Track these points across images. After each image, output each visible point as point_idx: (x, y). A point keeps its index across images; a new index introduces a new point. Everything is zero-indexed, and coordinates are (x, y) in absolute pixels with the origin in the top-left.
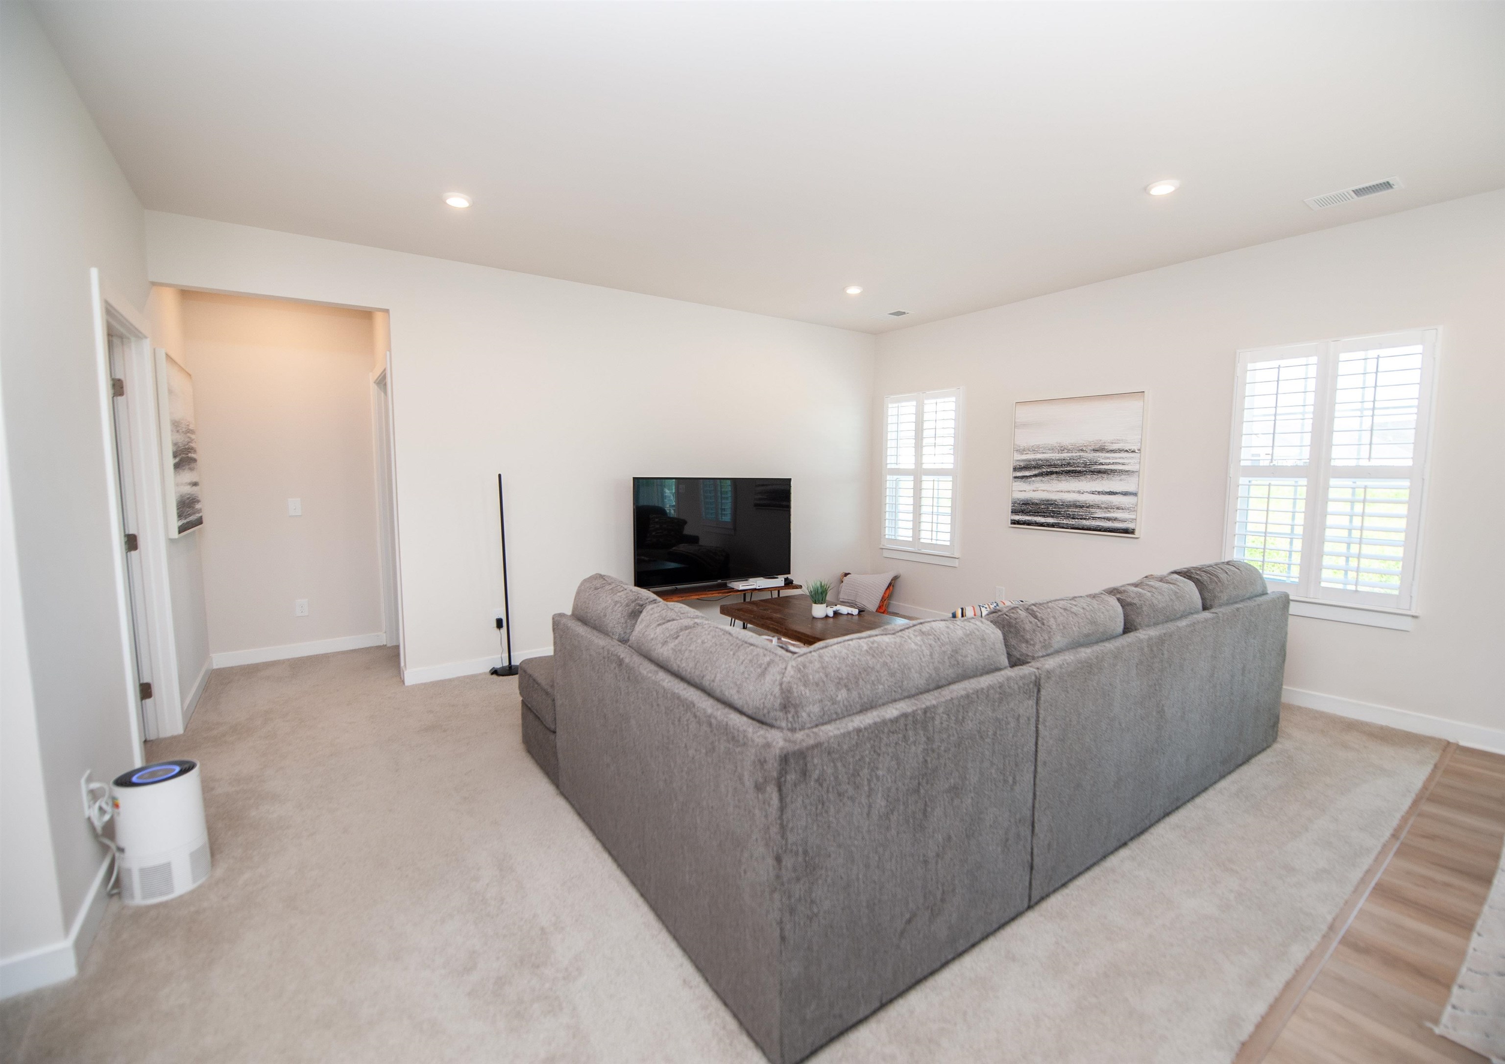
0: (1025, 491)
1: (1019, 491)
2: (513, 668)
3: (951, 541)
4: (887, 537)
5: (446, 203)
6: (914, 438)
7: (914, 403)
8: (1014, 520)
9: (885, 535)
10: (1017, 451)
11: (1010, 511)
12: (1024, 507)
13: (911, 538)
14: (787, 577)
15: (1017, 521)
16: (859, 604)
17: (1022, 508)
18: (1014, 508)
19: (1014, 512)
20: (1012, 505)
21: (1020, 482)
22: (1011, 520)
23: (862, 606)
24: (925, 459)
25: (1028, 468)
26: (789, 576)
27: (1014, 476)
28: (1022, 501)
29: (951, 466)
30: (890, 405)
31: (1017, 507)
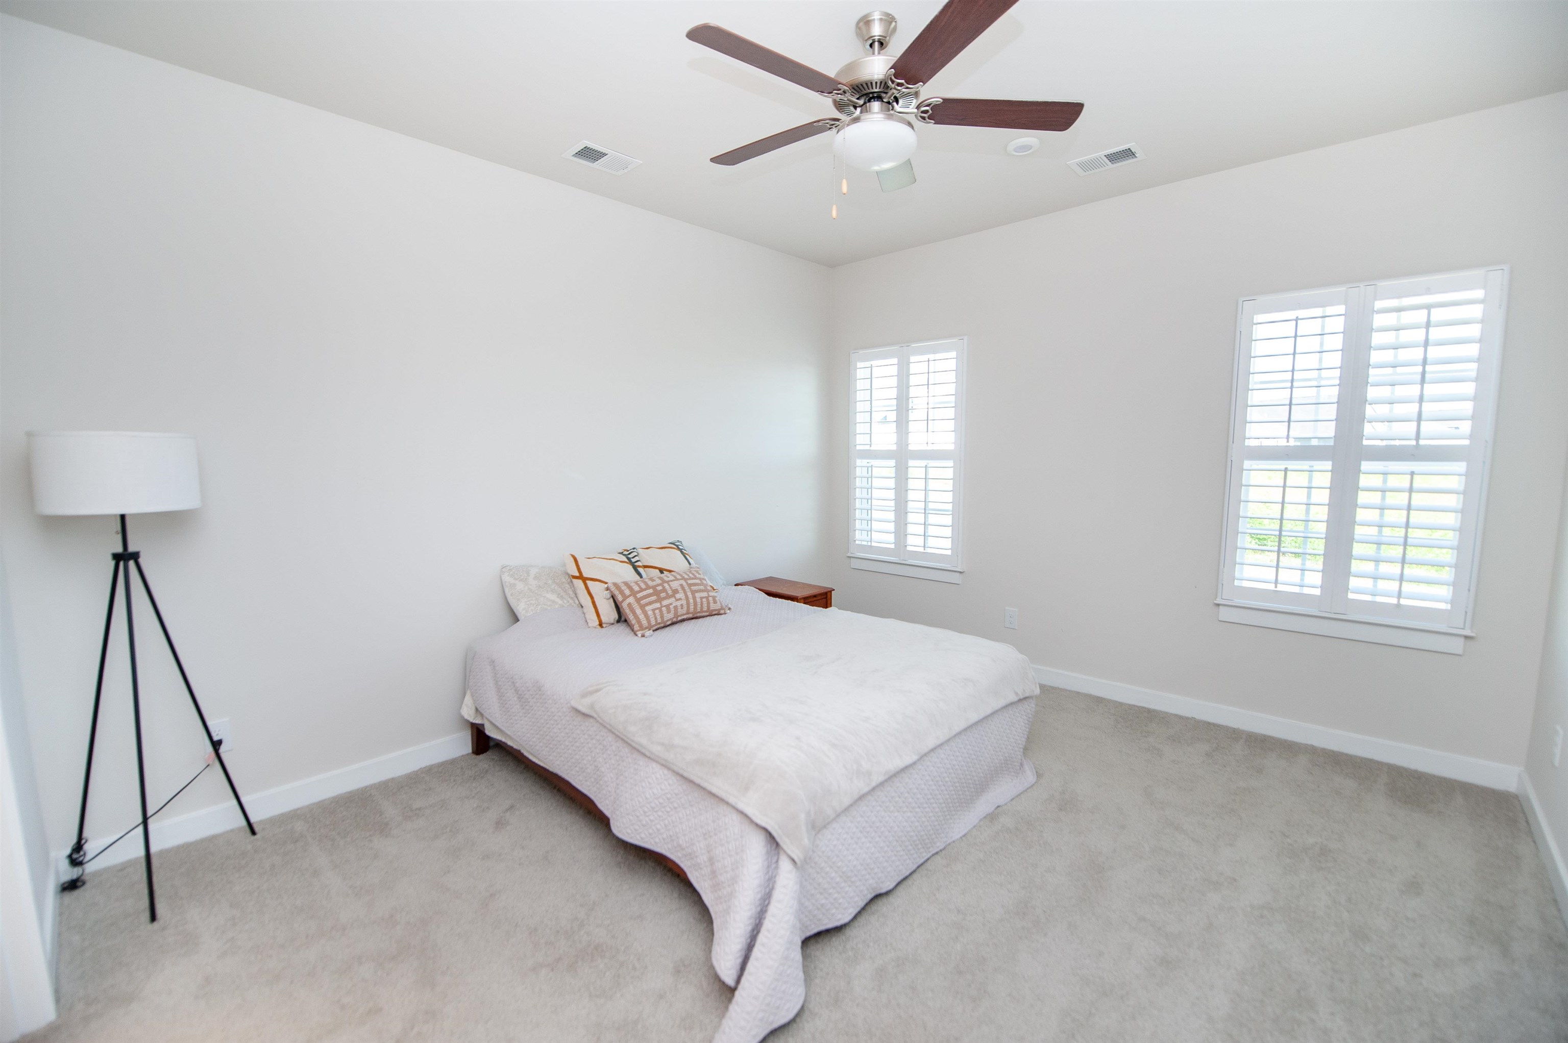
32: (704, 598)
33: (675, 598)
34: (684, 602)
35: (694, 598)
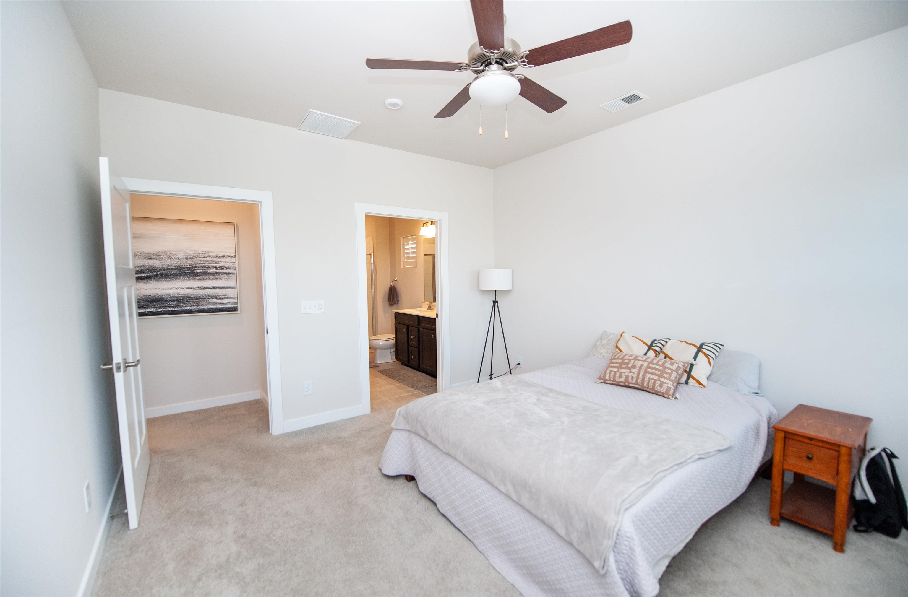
32: (653, 379)
33: (630, 370)
34: (635, 376)
35: (644, 376)
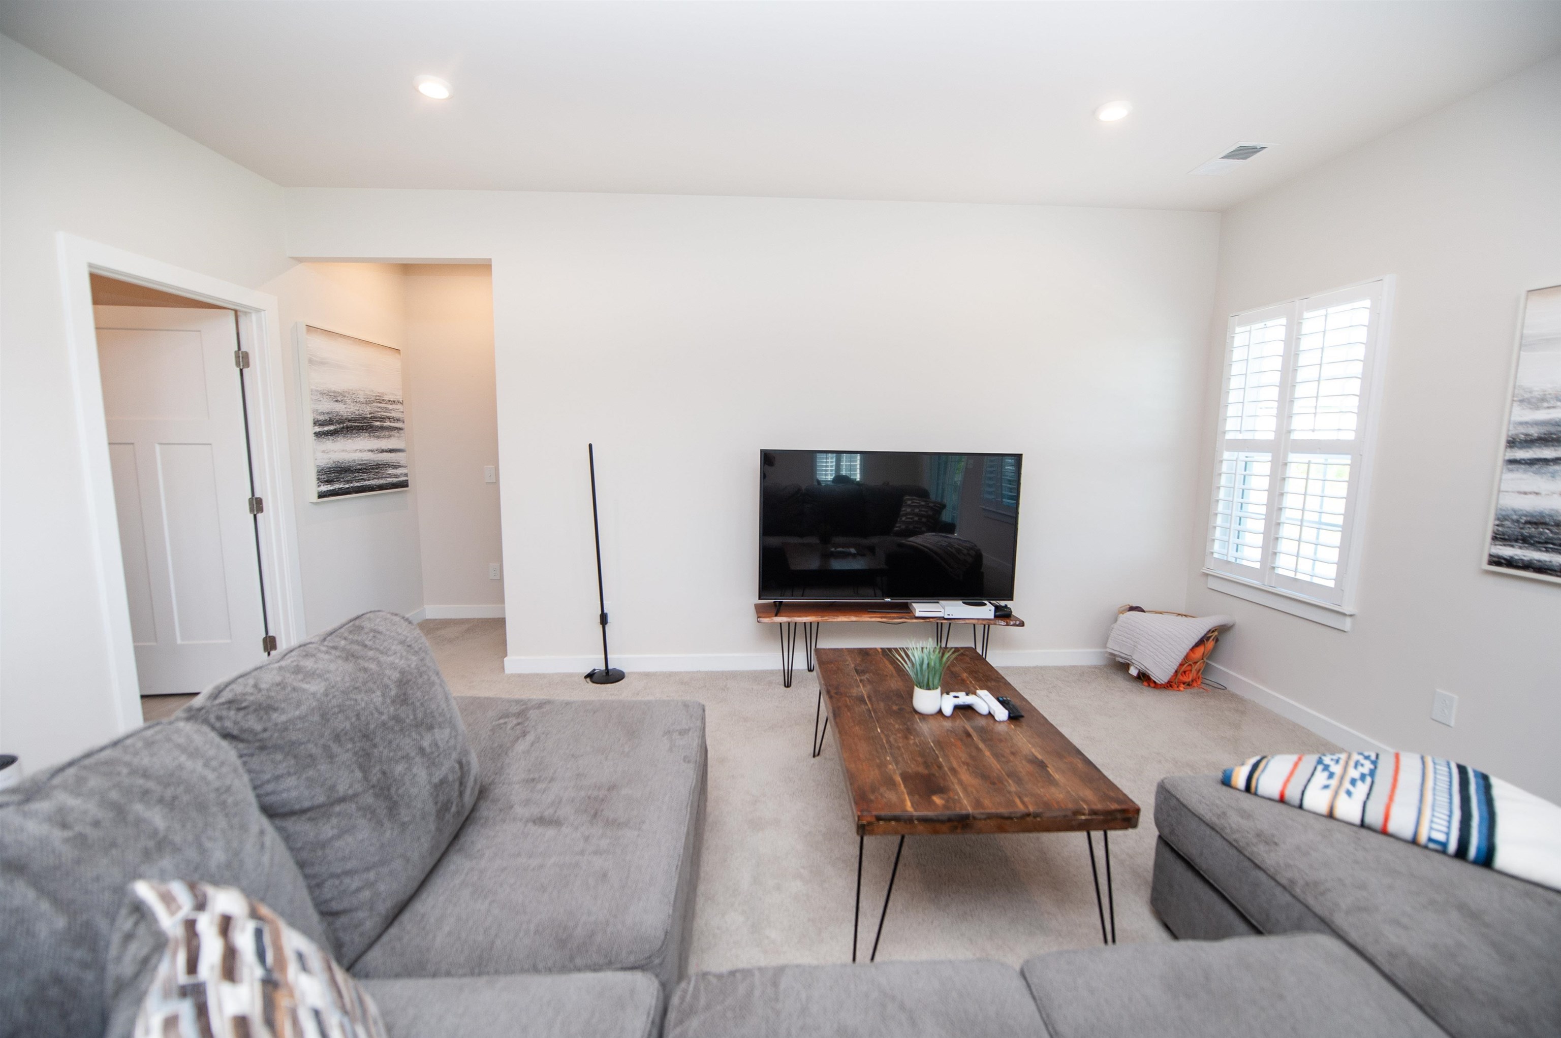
0: (1537, 494)
1: (1519, 493)
2: (610, 673)
3: (1339, 579)
4: (1216, 555)
5: (417, 91)
6: (1278, 385)
7: (1283, 321)
8: (1499, 557)
9: (1212, 553)
10: (1522, 401)
11: (1489, 535)
12: (1530, 530)
13: (1259, 564)
14: (1006, 605)
15: (1505, 559)
16: (1137, 663)
17: (1524, 531)
18: (1500, 529)
19: (1499, 538)
20: (1497, 522)
21: (1525, 471)
22: (1490, 555)
23: (1143, 667)
24: (1297, 423)
25: (1553, 440)
26: (1009, 604)
27: (1507, 458)
28: (1526, 516)
29: (1350, 436)
30: (1238, 330)
31: (1510, 528)
